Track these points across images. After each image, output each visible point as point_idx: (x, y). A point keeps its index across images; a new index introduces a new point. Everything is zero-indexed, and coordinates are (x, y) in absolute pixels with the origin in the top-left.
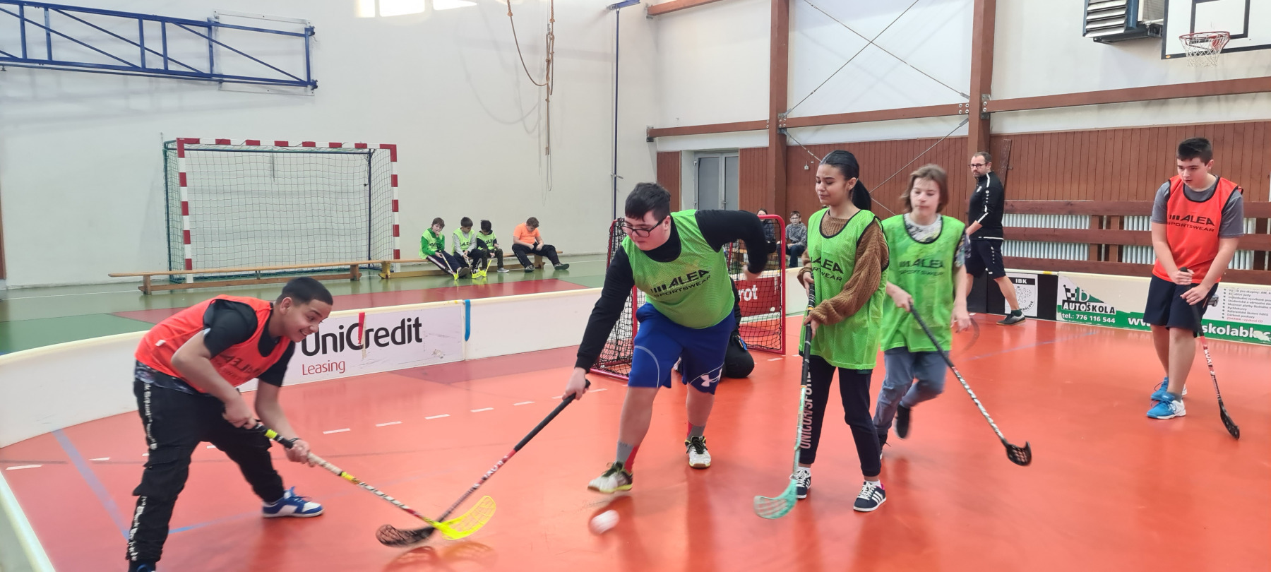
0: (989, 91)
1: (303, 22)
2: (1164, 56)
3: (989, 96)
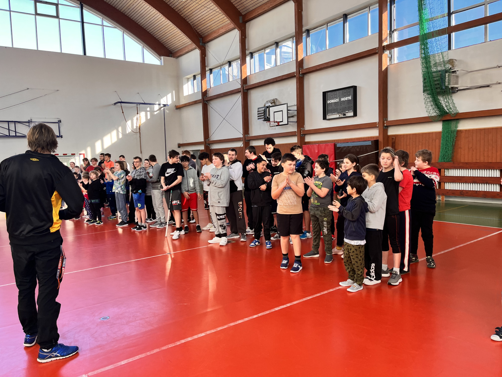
1: (58, 118)
3: (249, 135)
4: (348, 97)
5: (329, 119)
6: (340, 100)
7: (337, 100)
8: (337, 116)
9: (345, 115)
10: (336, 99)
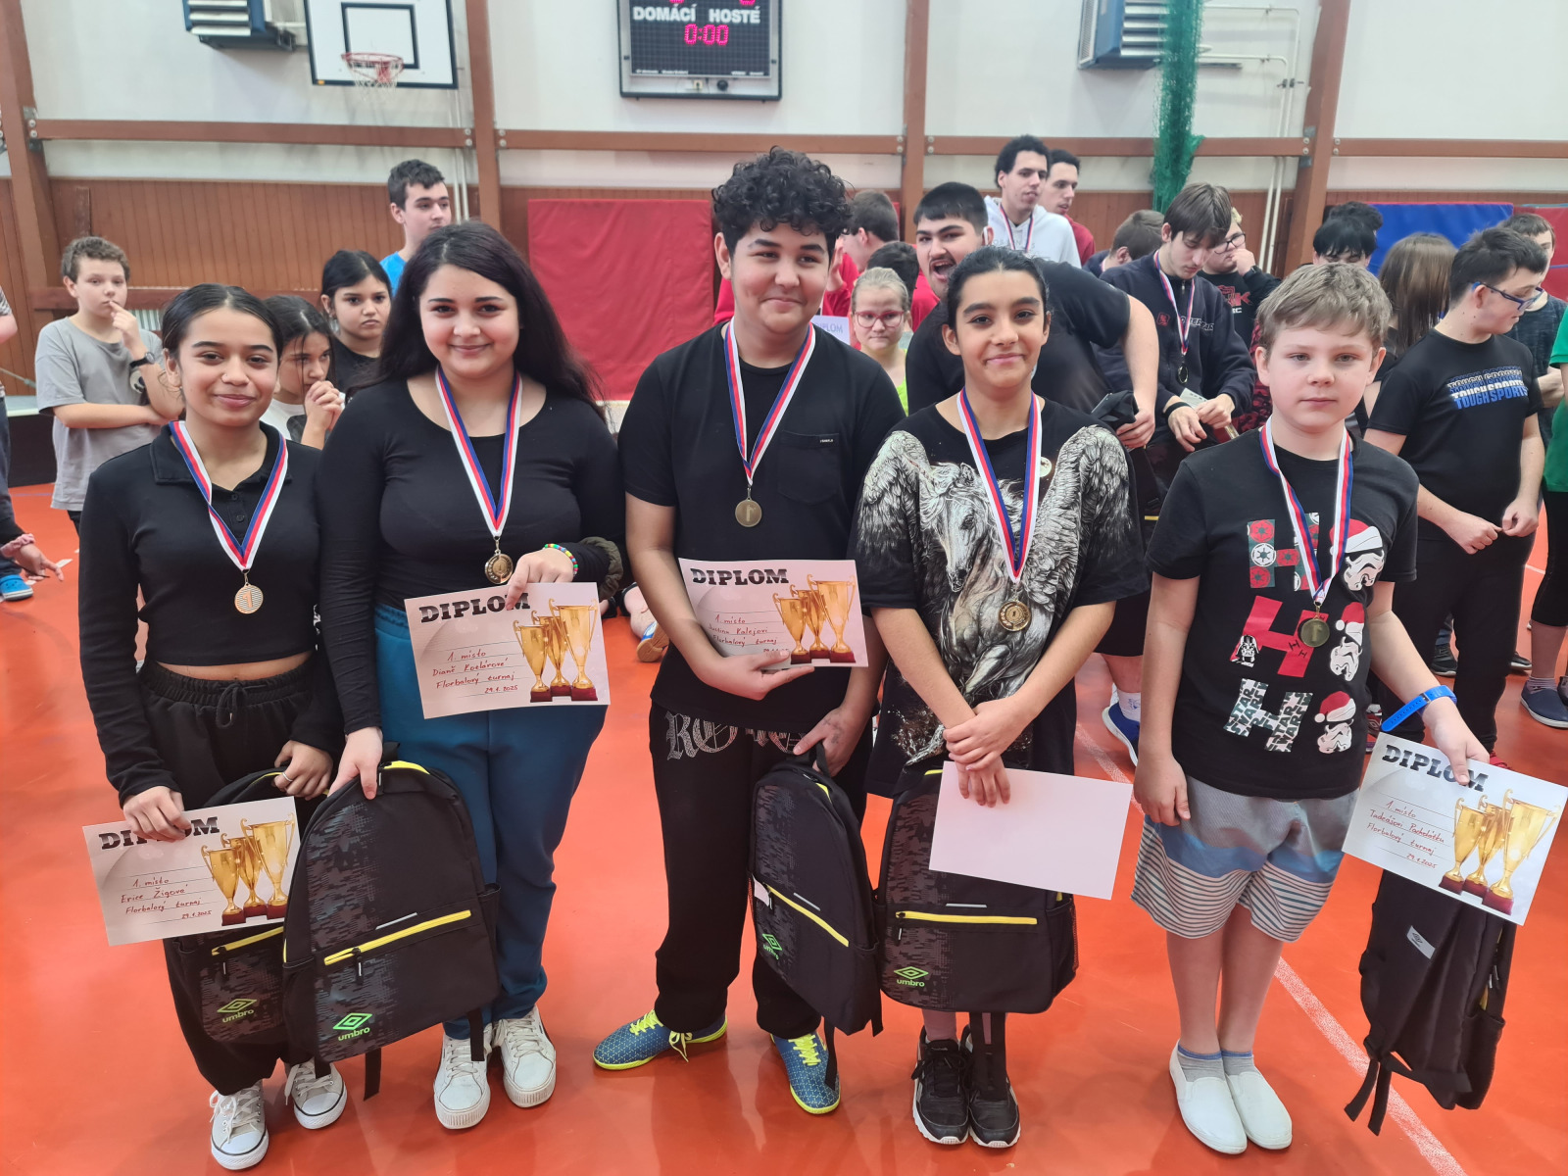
0: (31, 103)
2: (315, 81)
3: (35, 111)
4: (745, 12)
5: (637, 97)
6: (702, 15)
7: (686, 14)
8: (686, 87)
9: (723, 86)
10: (679, 9)
